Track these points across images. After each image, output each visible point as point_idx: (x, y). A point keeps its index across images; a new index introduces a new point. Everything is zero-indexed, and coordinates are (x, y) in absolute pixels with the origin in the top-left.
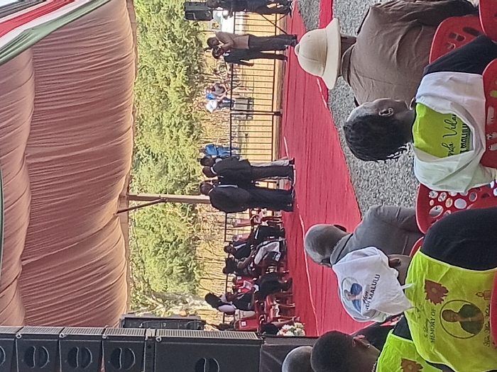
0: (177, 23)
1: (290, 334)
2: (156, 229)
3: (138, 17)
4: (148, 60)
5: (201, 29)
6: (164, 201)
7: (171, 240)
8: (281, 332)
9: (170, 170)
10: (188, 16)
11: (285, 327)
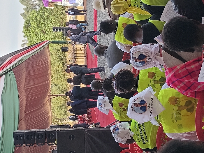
0: (60, 52)
1: (92, 127)
2: (57, 103)
3: (50, 51)
4: (53, 62)
5: (66, 53)
6: (59, 96)
7: (61, 105)
8: (89, 127)
9: (60, 88)
10: (63, 50)
11: (90, 126)
